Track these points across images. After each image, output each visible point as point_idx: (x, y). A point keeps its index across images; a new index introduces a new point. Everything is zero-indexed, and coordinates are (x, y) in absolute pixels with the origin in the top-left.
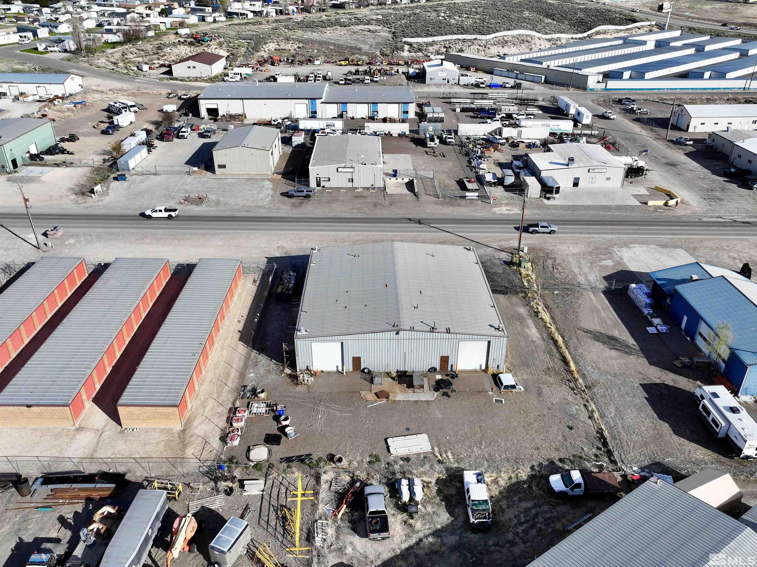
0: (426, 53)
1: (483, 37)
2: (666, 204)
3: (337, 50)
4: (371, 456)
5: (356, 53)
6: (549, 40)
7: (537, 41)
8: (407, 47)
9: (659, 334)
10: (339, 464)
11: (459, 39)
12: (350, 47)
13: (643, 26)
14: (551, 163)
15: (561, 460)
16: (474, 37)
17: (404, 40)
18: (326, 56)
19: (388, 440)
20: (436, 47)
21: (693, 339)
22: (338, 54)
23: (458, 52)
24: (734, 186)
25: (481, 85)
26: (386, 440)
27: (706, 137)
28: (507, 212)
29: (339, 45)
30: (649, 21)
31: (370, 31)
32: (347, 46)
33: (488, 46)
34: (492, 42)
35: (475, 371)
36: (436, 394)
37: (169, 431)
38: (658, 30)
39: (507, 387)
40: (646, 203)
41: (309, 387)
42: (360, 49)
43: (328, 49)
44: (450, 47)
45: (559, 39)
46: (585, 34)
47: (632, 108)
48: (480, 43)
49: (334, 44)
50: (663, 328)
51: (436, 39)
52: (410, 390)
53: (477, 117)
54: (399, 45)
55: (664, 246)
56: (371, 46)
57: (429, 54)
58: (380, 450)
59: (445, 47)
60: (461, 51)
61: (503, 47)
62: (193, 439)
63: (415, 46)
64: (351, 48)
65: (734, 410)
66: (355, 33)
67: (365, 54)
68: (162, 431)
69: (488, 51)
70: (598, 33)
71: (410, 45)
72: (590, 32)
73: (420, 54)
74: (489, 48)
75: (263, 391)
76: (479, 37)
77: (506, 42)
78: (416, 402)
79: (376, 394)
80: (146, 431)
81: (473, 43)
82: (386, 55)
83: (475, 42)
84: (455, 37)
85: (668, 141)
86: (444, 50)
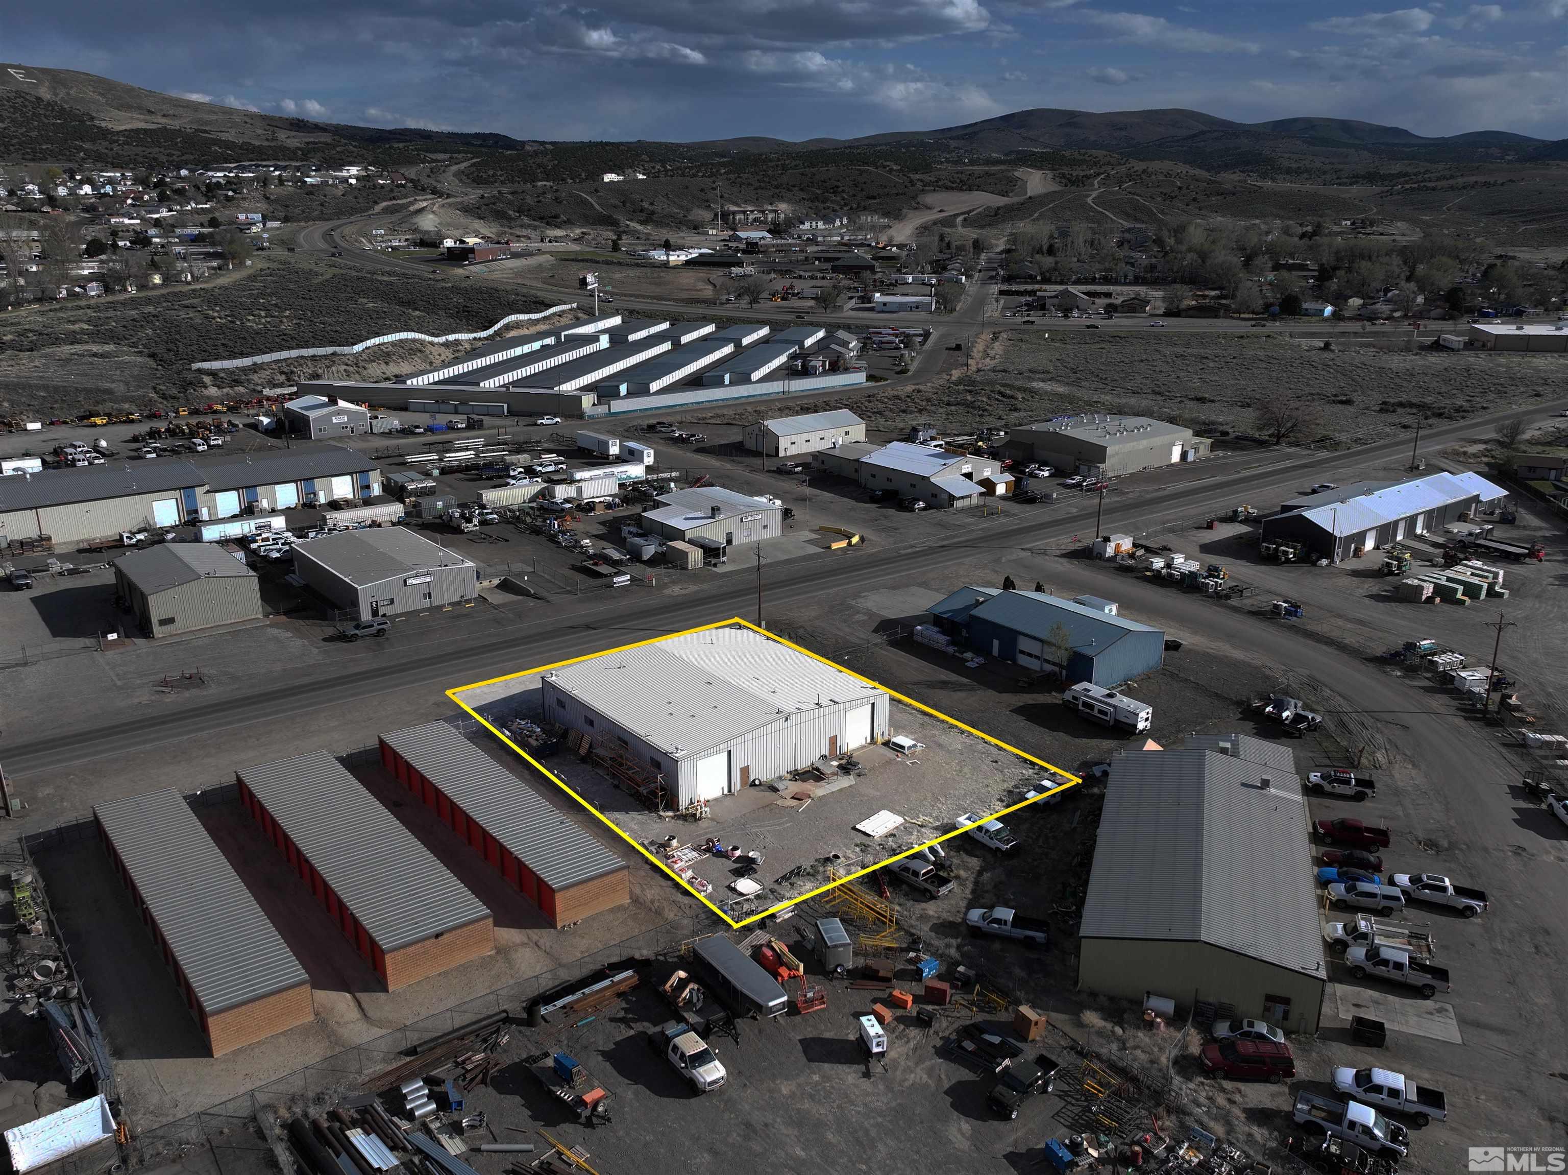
0: (252, 386)
1: (346, 350)
2: (849, 544)
3: (57, 397)
4: (857, 845)
5: (105, 400)
6: (447, 345)
7: (430, 347)
8: (207, 379)
9: (980, 667)
10: (839, 861)
11: (302, 357)
12: (85, 389)
13: (563, 312)
14: (686, 519)
15: (1016, 787)
16: (329, 350)
17: (195, 366)
18: (37, 411)
19: (858, 826)
20: (265, 374)
21: (1014, 661)
22: (65, 406)
23: (310, 379)
24: (892, 512)
25: (418, 430)
26: (854, 828)
27: (810, 460)
28: (684, 592)
29: (56, 389)
30: (565, 303)
31: (95, 355)
32: (76, 389)
33: (361, 364)
34: (364, 356)
35: (863, 747)
36: (851, 777)
37: (620, 908)
38: (586, 317)
39: (909, 748)
40: (829, 547)
41: (712, 819)
42: (109, 392)
43: (34, 397)
44: (292, 372)
45: (457, 342)
46: (491, 331)
47: (681, 435)
48: (345, 359)
49: (45, 388)
50: (980, 660)
51: (258, 359)
52: (822, 783)
53: (481, 479)
54: (189, 376)
55: (894, 588)
56: (127, 384)
57: (259, 388)
58: (859, 839)
59: (282, 373)
60: (317, 376)
61: (387, 363)
62: (656, 904)
63: (222, 375)
64: (88, 391)
65: (1111, 696)
66: (67, 361)
67: (126, 399)
68: (612, 910)
69: (365, 373)
70: (507, 327)
71: (213, 374)
72: (496, 327)
73: (241, 389)
74: (365, 368)
75: (672, 838)
76: (338, 349)
77: (388, 354)
78: (841, 790)
79: (793, 798)
80: (593, 918)
81: (334, 362)
82: (174, 398)
83: (336, 359)
84: (294, 353)
85: (768, 471)
86: (282, 378)
